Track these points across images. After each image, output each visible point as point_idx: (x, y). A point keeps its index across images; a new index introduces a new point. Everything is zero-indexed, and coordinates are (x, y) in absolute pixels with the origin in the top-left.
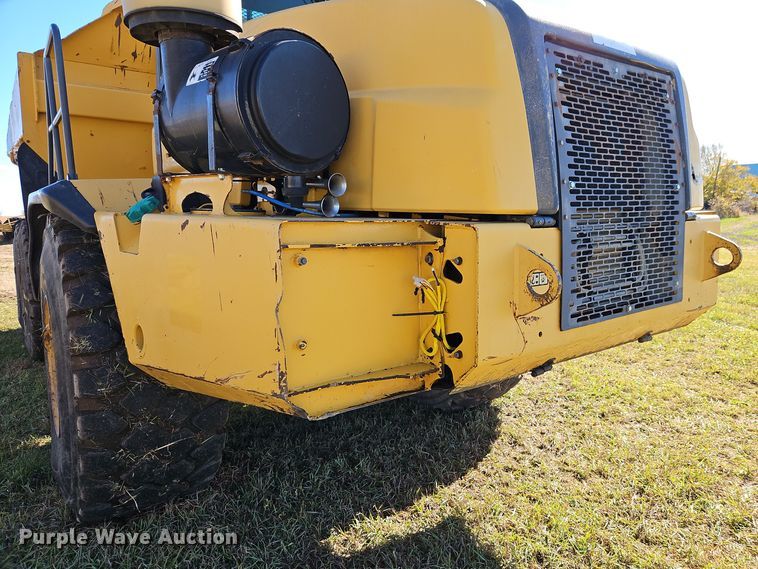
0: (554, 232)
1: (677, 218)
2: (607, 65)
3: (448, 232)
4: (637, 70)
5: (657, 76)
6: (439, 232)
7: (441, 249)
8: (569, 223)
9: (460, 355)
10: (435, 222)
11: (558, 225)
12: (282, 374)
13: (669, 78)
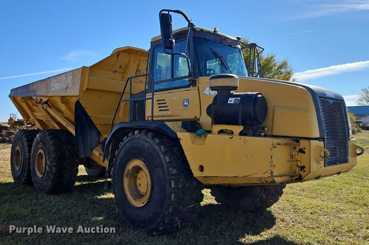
0: (322, 142)
1: (347, 139)
2: (329, 101)
3: (300, 141)
4: (336, 101)
5: (339, 101)
6: (298, 141)
7: (299, 146)
8: (326, 140)
9: (305, 171)
10: (297, 140)
11: (324, 141)
12: (272, 172)
13: (342, 102)
